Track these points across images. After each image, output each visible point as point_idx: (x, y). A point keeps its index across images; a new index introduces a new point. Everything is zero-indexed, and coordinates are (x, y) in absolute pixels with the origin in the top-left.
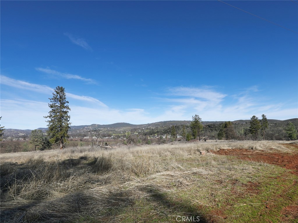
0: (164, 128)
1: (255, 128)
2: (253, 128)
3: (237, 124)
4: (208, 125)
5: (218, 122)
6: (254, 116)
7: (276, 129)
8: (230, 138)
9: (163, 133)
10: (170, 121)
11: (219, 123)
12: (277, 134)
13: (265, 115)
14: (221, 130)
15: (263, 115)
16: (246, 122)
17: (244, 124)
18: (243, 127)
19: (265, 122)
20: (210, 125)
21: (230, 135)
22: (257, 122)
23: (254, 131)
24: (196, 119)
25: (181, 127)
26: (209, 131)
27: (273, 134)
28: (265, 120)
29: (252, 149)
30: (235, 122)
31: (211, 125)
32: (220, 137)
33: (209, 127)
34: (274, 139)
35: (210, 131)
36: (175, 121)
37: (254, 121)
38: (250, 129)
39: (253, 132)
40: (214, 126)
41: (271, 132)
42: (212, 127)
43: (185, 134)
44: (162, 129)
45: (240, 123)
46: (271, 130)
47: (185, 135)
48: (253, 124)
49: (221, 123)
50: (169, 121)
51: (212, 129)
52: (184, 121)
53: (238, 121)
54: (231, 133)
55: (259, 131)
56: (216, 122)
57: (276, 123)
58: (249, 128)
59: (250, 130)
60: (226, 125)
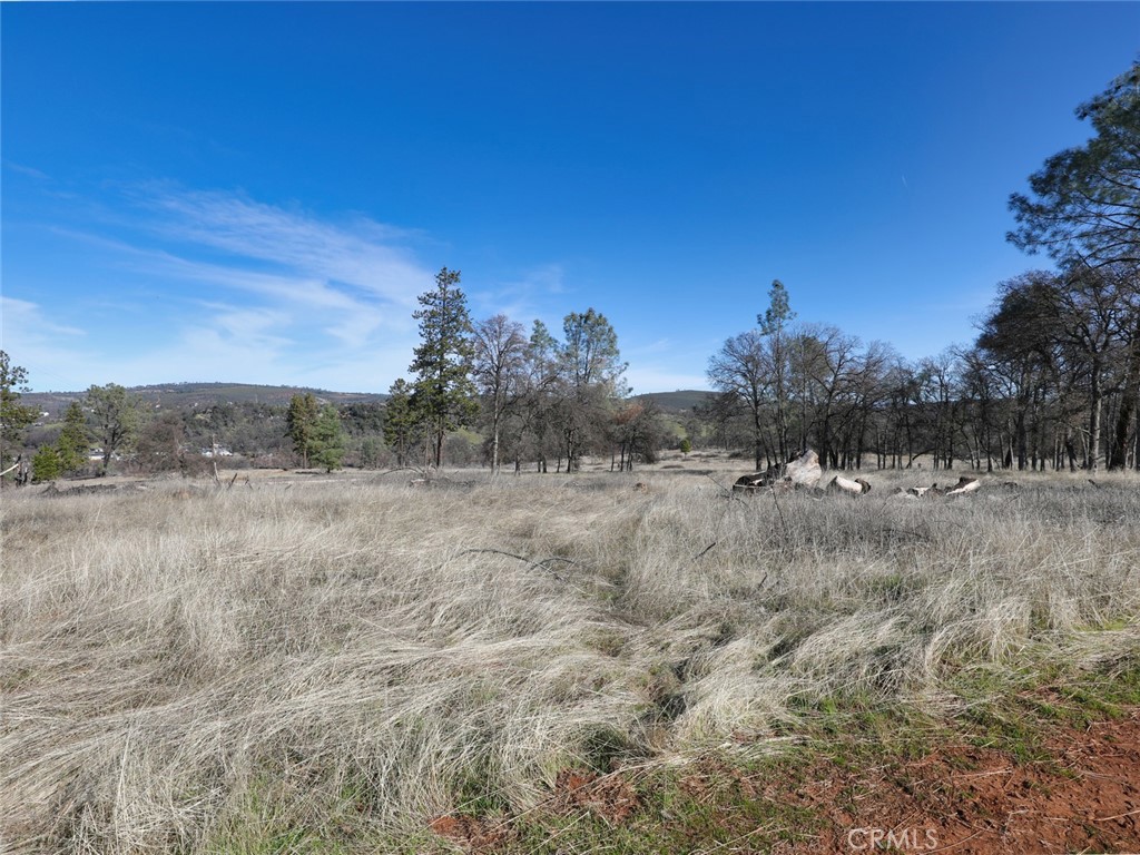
31: (363, 407)
33: (354, 414)
35: (354, 431)
36: (238, 385)
51: (362, 421)
52: (283, 387)
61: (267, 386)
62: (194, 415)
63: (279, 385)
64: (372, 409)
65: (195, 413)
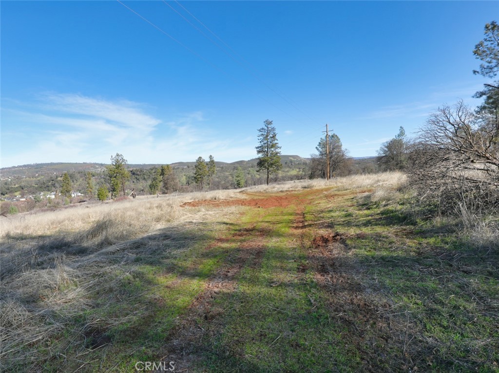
0: (38, 179)
1: (201, 175)
2: (199, 175)
3: (176, 169)
4: (131, 172)
5: (147, 165)
6: (200, 158)
7: (223, 175)
8: (172, 190)
9: (36, 189)
10: (52, 164)
11: (148, 168)
12: (223, 182)
13: (213, 156)
14: (154, 179)
15: (211, 156)
16: (188, 165)
17: (185, 169)
18: (184, 173)
19: (212, 166)
20: (135, 170)
21: (171, 186)
22: (203, 165)
23: (200, 179)
24: (117, 161)
25: (78, 176)
26: (133, 182)
27: (219, 182)
28: (212, 162)
29: (215, 199)
30: (173, 165)
31: (137, 170)
32: (153, 190)
33: (134, 174)
34: (221, 188)
35: (135, 181)
36: (62, 163)
37: (199, 164)
38: (195, 176)
39: (198, 180)
40: (142, 173)
41: (217, 179)
42: (138, 175)
43: (91, 188)
44: (31, 181)
45: (180, 166)
46: (217, 176)
47: (92, 190)
48: (199, 168)
49: (153, 168)
50: (48, 164)
51: (138, 177)
52: (84, 163)
53: (177, 164)
54: (172, 183)
55: (205, 178)
56: (145, 165)
57: (223, 167)
58: (193, 175)
59: (195, 178)
60: (163, 170)
61: (76, 163)
62: (57, 178)
63: (82, 162)
64: (141, 171)
65: (57, 177)
